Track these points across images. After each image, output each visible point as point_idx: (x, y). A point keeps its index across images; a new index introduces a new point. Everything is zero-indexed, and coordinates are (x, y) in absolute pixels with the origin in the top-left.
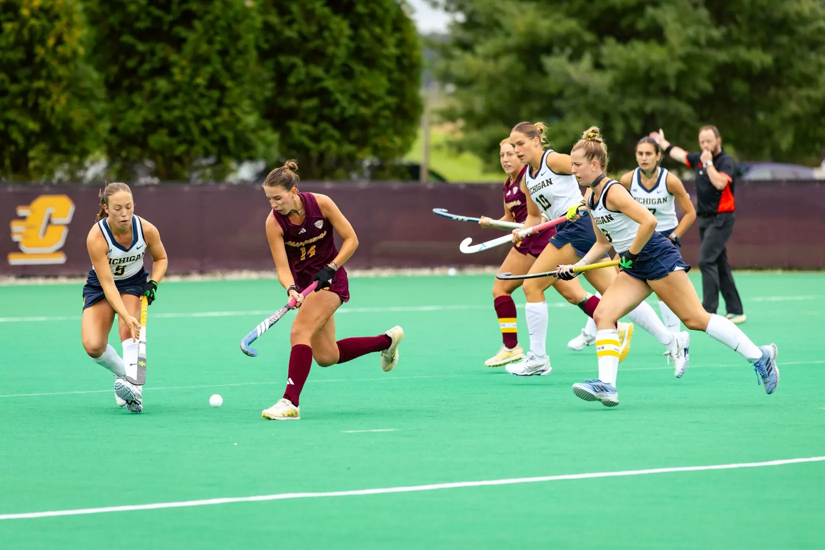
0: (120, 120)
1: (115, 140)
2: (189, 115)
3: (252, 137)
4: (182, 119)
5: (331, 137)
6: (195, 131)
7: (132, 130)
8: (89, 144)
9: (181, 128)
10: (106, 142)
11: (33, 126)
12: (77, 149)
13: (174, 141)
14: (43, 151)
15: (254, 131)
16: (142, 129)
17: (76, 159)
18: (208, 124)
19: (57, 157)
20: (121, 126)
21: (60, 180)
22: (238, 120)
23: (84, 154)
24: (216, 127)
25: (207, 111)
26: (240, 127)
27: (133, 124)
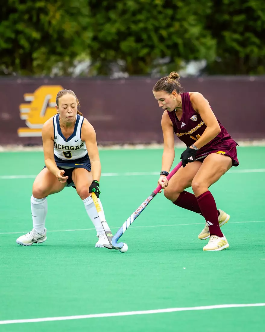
0: (100, 31)
1: (96, 45)
2: (150, 26)
3: (196, 43)
4: (145, 30)
5: (254, 44)
6: (155, 39)
7: (109, 38)
8: (76, 48)
9: (144, 36)
10: (90, 47)
11: (36, 35)
12: (68, 52)
13: (139, 46)
14: (44, 54)
15: (198, 39)
16: (116, 37)
17: (67, 59)
18: (164, 33)
19: (53, 58)
20: (101, 35)
21: (56, 75)
22: (186, 31)
23: (73, 55)
24: (170, 35)
25: (164, 23)
26: (187, 36)
27: (109, 33)
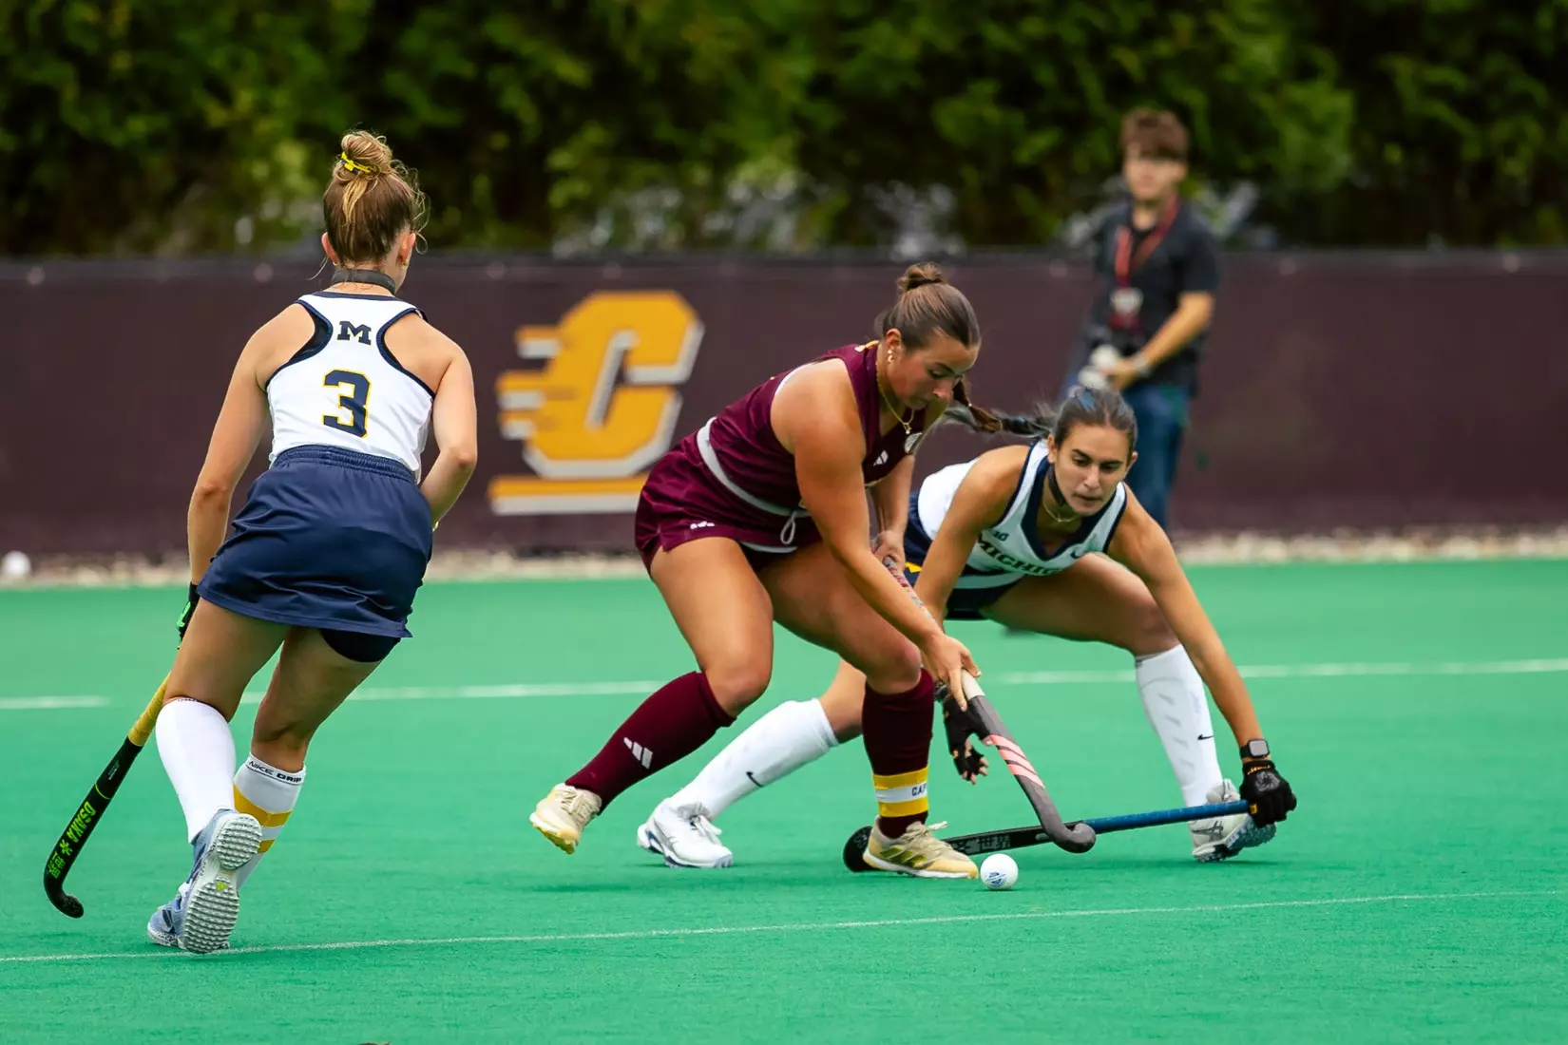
0: (850, 52)
1: (826, 116)
2: (1072, 35)
3: (1266, 102)
4: (1050, 47)
5: (1524, 102)
6: (1092, 84)
7: (887, 85)
8: (744, 128)
9: (1045, 75)
10: (800, 121)
11: (571, 70)
12: (706, 145)
13: (1017, 119)
14: (599, 151)
15: (1272, 87)
16: (915, 81)
17: (701, 175)
18: (1130, 61)
19: (640, 170)
20: (849, 72)
21: (652, 243)
22: (1224, 54)
23: (726, 159)
24: (1154, 67)
25: (1129, 22)
26: (1229, 74)
27: (887, 64)
